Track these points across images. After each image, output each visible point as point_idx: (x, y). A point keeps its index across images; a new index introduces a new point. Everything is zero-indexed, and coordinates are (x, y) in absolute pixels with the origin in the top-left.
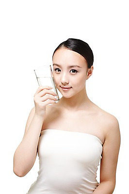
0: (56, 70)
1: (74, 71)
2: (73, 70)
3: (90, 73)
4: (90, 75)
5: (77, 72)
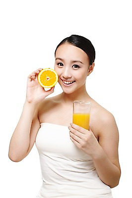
0: (58, 64)
2: (75, 65)
4: (91, 71)
5: (79, 67)
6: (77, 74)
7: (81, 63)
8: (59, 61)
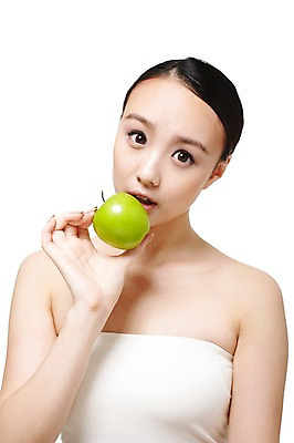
7: (204, 149)
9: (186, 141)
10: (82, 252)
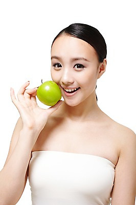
0: (54, 65)
1: (80, 66)
3: (102, 69)
4: (102, 72)
5: (83, 67)
6: (81, 76)
7: (86, 60)
8: (56, 61)
9: (76, 59)
10: (31, 105)
